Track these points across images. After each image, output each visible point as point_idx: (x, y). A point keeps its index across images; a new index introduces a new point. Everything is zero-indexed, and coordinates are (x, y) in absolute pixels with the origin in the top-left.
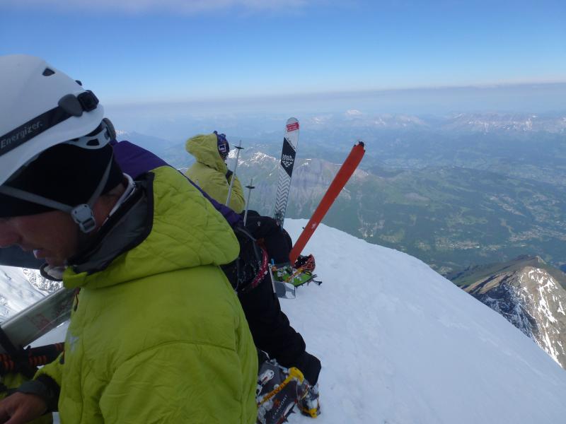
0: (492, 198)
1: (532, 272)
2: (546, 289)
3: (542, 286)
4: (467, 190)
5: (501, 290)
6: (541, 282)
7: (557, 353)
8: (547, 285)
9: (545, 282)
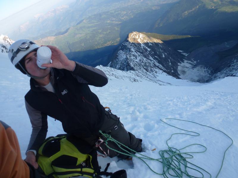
0: (108, 22)
1: (132, 35)
2: (141, 39)
3: (138, 39)
4: (97, 23)
5: (122, 46)
6: (137, 37)
7: (157, 61)
8: (140, 37)
9: (139, 37)
